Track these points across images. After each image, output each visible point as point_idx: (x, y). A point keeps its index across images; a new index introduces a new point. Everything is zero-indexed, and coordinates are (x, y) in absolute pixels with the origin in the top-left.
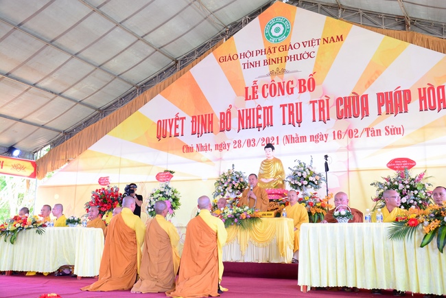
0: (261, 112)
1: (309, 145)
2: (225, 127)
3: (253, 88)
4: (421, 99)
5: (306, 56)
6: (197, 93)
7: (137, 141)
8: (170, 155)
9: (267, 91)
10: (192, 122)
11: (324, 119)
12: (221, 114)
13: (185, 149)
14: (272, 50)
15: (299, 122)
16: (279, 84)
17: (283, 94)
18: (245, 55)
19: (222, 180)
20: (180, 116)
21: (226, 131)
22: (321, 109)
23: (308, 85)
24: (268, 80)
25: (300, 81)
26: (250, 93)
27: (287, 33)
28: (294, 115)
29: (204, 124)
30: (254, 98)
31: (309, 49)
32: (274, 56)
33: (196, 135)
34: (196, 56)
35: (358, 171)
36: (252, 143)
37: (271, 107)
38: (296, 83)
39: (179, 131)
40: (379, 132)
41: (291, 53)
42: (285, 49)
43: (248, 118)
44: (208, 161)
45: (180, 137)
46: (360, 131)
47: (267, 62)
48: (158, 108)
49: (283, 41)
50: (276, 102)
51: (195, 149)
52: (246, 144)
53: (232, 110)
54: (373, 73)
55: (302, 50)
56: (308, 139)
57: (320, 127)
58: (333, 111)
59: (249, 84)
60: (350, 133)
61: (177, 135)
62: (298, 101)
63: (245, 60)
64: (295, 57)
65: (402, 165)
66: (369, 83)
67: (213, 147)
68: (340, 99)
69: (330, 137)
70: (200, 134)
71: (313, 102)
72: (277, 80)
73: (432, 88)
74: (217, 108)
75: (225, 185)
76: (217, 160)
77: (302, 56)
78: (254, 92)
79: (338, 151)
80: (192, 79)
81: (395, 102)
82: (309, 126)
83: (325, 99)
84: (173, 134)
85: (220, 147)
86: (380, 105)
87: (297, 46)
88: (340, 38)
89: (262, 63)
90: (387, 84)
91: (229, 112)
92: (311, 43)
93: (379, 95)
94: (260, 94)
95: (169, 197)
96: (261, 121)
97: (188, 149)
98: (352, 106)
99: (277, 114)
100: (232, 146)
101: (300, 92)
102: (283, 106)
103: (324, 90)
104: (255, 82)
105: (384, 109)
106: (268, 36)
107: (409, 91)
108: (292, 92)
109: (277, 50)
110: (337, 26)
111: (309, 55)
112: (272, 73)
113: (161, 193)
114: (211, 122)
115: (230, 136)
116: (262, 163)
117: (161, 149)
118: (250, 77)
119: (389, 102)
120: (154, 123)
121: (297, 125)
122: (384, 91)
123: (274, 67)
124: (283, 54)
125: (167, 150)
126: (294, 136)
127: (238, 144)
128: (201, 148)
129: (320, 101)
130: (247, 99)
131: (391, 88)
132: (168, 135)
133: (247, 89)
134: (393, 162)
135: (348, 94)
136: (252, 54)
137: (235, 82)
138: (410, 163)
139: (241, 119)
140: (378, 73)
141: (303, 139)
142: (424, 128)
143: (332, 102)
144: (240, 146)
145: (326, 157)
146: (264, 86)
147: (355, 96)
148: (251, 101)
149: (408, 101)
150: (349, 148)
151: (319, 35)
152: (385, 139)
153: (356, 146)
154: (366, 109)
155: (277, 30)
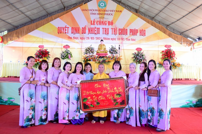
0: (96, 29)
1: (111, 41)
2: (84, 32)
3: (94, 21)
4: (140, 32)
5: (111, 14)
6: (73, 20)
7: (49, 33)
8: (63, 39)
9: (98, 23)
10: (72, 29)
11: (115, 34)
12: (82, 28)
13: (69, 38)
14: (100, 11)
15: (108, 34)
16: (102, 21)
17: (103, 25)
18: (91, 10)
19: (88, 49)
20: (67, 27)
21: (84, 34)
22: (114, 31)
23: (111, 23)
24: (99, 20)
25: (109, 22)
26: (93, 23)
27: (105, 6)
28: (106, 32)
29: (76, 30)
30: (94, 24)
31: (112, 13)
32: (101, 12)
33: (73, 34)
34: (72, 7)
35: (124, 49)
36: (93, 38)
37: (99, 28)
38: (107, 22)
39: (66, 31)
40: (130, 39)
41: (106, 12)
42: (104, 11)
43: (92, 30)
44: (77, 43)
45: (67, 34)
46: (125, 39)
47: (99, 14)
48: (58, 22)
49: (104, 8)
50: (101, 27)
51: (73, 38)
52: (91, 39)
53: (86, 27)
54: (129, 23)
55: (109, 12)
56: (110, 39)
57: (114, 36)
58: (118, 32)
59: (92, 20)
60: (122, 39)
61: (66, 33)
62: (108, 28)
63: (91, 12)
64: (107, 14)
65: (139, 49)
66: (128, 26)
67: (79, 38)
68: (120, 29)
69: (117, 40)
70: (74, 34)
71: (112, 29)
72: (102, 20)
73: (143, 30)
74: (81, 26)
75: (89, 51)
76: (81, 42)
77: (109, 14)
78: (94, 23)
79: (119, 43)
80: (72, 14)
81: (134, 32)
82: (111, 36)
83: (116, 28)
84: (64, 32)
85: (82, 38)
86: (130, 32)
87: (108, 11)
88: (121, 11)
89: (97, 14)
90: (133, 27)
91: (85, 28)
92: (112, 11)
93: (130, 29)
94: (96, 23)
95: (69, 54)
96: (96, 32)
97: (70, 38)
98: (123, 32)
99: (101, 31)
100: (86, 39)
101: (109, 25)
102: (103, 28)
103: (115, 25)
104: (94, 19)
105: (131, 33)
106: (99, 6)
107: (137, 30)
108: (106, 25)
109: (102, 11)
110: (120, 8)
111: (112, 14)
112: (100, 18)
113: (66, 52)
114: (79, 30)
115: (85, 35)
116: (99, 45)
117: (60, 37)
118: (93, 17)
119: (132, 32)
120: (56, 28)
121: (107, 35)
123: (101, 16)
124: (104, 12)
125: (62, 38)
126: (106, 38)
127: (88, 38)
128: (75, 38)
129: (114, 29)
130: (91, 24)
132: (62, 33)
133: (91, 21)
134: (137, 48)
135: (122, 28)
136: (93, 10)
137: (88, 18)
138: (141, 49)
139: (89, 31)
140: (130, 23)
141: (109, 39)
142: (140, 40)
143: (118, 29)
144: (89, 39)
145: (119, 45)
146: (97, 21)
147: (124, 29)
148: (93, 25)
149: (137, 33)
150: (122, 43)
151: (115, 9)
152: (131, 42)
153: (123, 43)
154: (127, 33)
155: (102, 4)
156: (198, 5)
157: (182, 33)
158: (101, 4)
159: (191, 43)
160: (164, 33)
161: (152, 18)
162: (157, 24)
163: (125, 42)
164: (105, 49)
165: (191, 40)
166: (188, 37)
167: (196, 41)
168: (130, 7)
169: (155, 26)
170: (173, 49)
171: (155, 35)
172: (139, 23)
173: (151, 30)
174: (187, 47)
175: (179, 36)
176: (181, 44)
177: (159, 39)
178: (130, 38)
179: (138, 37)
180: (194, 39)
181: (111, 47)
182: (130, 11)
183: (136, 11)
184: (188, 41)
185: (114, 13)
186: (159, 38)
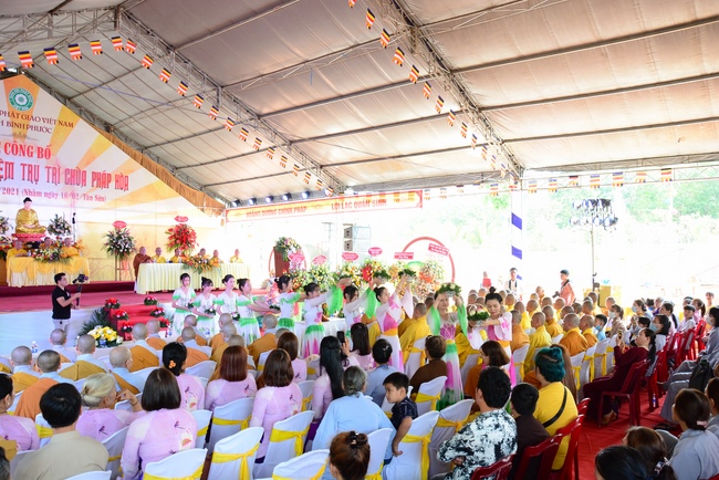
1: (43, 199)
4: (117, 181)
5: (45, 130)
9: (9, 149)
11: (56, 182)
15: (37, 181)
16: (21, 146)
17: (24, 155)
22: (54, 174)
23: (45, 153)
24: (11, 140)
25: (39, 148)
27: (29, 105)
28: (32, 173)
31: (48, 126)
32: (19, 121)
37: (12, 164)
38: (35, 149)
40: (91, 197)
41: (32, 123)
42: (27, 118)
46: (80, 196)
47: (11, 124)
49: (26, 111)
50: (18, 160)
54: (90, 157)
55: (41, 124)
56: (43, 195)
57: (51, 188)
58: (62, 177)
60: (73, 195)
62: (36, 164)
64: (36, 128)
65: (119, 225)
66: (88, 163)
68: (68, 169)
69: (59, 197)
71: (48, 168)
72: (19, 142)
73: (122, 176)
77: (41, 129)
79: (65, 206)
81: (102, 180)
82: (43, 184)
83: (57, 167)
86: (93, 180)
87: (38, 119)
88: (71, 125)
89: (5, 123)
90: (100, 166)
92: (49, 121)
93: (93, 173)
94: (2, 150)
98: (75, 177)
99: (18, 170)
101: (38, 157)
102: (24, 165)
103: (57, 160)
105: (95, 183)
106: (13, 102)
107: (109, 175)
108: (32, 156)
109: (20, 116)
110: (70, 115)
111: (47, 130)
112: (14, 135)
119: (99, 179)
121: (34, 182)
122: (96, 171)
123: (17, 130)
124: (25, 122)
126: (31, 190)
129: (53, 168)
131: (100, 170)
135: (74, 168)
138: (123, 224)
140: (94, 158)
141: (39, 194)
142: (116, 200)
145: (74, 214)
146: (6, 144)
147: (78, 171)
149: (109, 181)
151: (56, 116)
152: (95, 203)
153: (77, 205)
154: (84, 180)
155: (21, 100)
156: (244, 152)
157: (203, 187)
158: (17, 99)
159: (221, 210)
160: (169, 184)
161: (144, 148)
162: (154, 163)
163: (81, 202)
164: (36, 222)
165: (221, 202)
166: (216, 195)
167: (231, 206)
168: (92, 114)
169: (150, 168)
170: (191, 224)
171: (150, 188)
172: (114, 158)
173: (141, 177)
174: (213, 216)
175: (199, 193)
176: (203, 210)
177: (157, 199)
178: (93, 194)
179: (111, 191)
180: (227, 201)
181: (54, 218)
182: (92, 125)
183: (108, 128)
184: (215, 205)
185: (53, 126)
186: (158, 197)
